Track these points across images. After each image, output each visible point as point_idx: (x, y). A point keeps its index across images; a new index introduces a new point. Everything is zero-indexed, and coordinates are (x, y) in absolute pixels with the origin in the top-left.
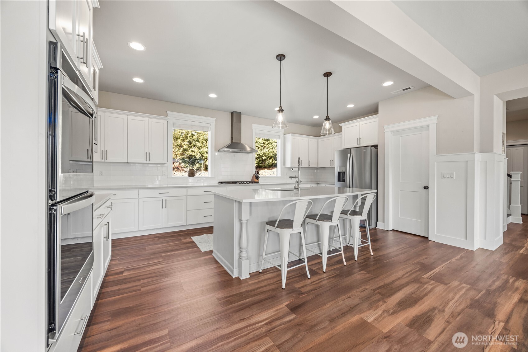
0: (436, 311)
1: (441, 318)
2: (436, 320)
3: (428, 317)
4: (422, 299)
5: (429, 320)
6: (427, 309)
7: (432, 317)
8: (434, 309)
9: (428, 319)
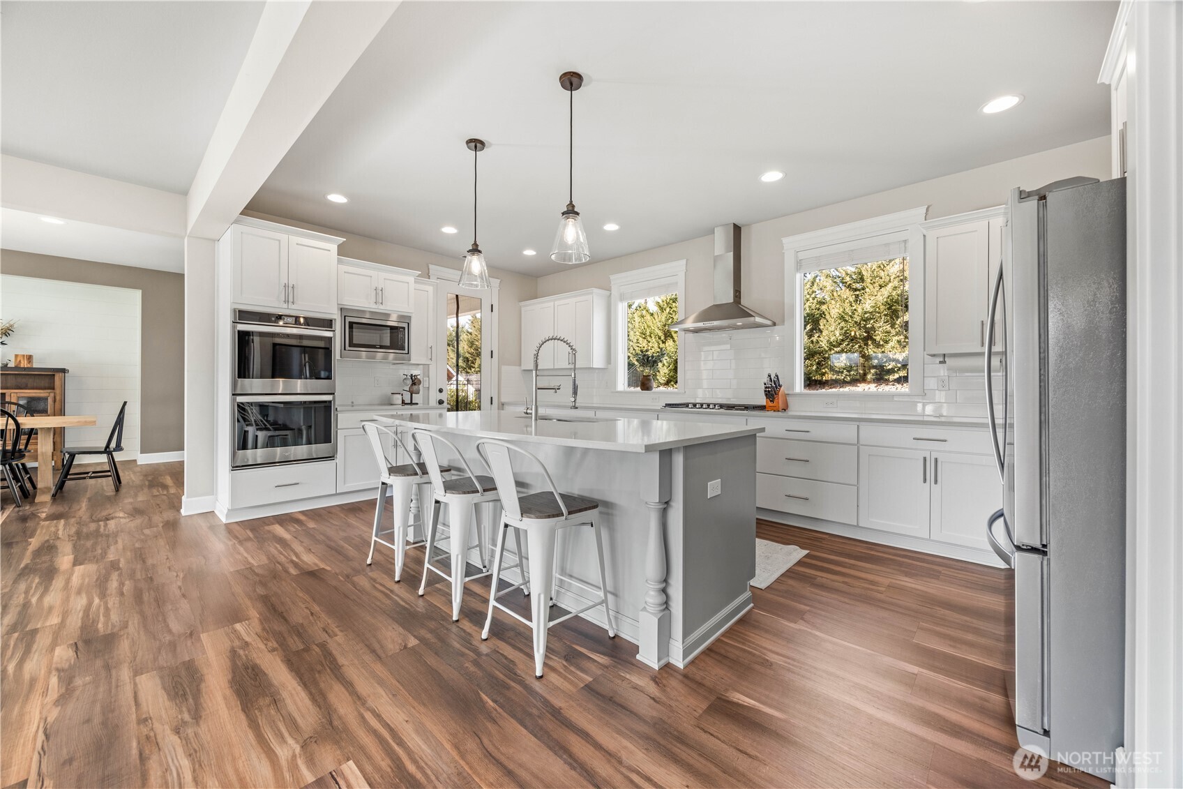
0: (187, 717)
1: (164, 716)
2: (167, 703)
3: (184, 695)
4: (243, 710)
5: (177, 693)
6: (205, 702)
7: (178, 702)
8: (197, 716)
9: (181, 692)
